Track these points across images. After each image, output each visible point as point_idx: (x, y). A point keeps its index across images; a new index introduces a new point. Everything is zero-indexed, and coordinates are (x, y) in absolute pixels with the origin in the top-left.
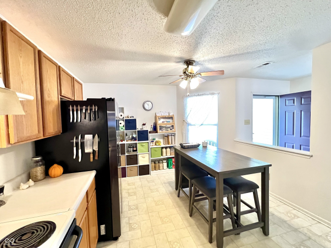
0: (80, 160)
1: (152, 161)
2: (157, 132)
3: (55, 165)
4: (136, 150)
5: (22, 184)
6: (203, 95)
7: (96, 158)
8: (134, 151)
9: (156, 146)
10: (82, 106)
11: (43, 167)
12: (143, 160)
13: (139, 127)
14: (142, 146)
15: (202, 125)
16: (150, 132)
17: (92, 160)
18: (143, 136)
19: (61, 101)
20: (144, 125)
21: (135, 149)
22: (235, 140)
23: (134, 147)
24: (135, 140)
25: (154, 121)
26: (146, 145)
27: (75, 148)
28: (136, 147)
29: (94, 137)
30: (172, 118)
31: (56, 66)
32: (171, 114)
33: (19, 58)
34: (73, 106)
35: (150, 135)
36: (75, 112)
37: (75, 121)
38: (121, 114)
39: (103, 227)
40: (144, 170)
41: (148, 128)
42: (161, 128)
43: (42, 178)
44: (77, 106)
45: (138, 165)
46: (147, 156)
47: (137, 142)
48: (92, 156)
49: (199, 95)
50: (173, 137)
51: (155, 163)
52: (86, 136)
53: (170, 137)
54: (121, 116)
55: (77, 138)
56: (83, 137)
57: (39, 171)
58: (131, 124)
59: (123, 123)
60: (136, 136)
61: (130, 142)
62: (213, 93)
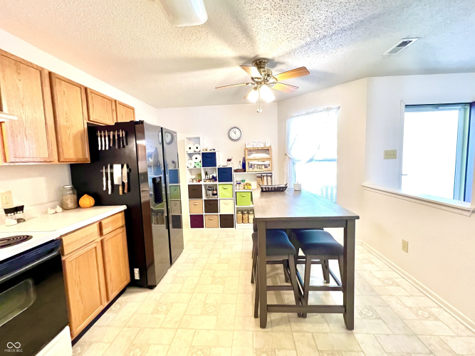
0: (110, 192)
1: (238, 211)
2: (245, 171)
3: (86, 195)
4: (216, 194)
5: (49, 209)
6: (313, 112)
7: (126, 191)
8: (214, 195)
9: (244, 190)
10: (109, 131)
11: (75, 197)
12: (226, 208)
13: (221, 162)
14: (224, 191)
15: (311, 160)
16: (236, 171)
17: (121, 193)
18: (225, 175)
19: (88, 127)
20: (229, 160)
21: (215, 192)
22: (364, 184)
23: (213, 189)
24: (216, 180)
25: (243, 156)
26: (230, 187)
27: (104, 179)
28: (216, 190)
29: (122, 167)
30: (267, 150)
31: (80, 88)
32: (268, 145)
33: (18, 81)
34: (101, 132)
35: (234, 174)
36: (103, 139)
37: (103, 149)
38: (197, 145)
39: (136, 271)
40: (227, 222)
41: (236, 165)
42: (251, 166)
43: (73, 207)
44: (104, 132)
45: (219, 214)
46: (231, 203)
47: (217, 183)
48: (121, 188)
49: (307, 114)
50: (269, 178)
51: (243, 214)
52: (115, 166)
53: (265, 178)
54: (197, 148)
55: (106, 168)
56: (112, 167)
57: (70, 201)
58: (209, 159)
59: (200, 158)
60: (216, 175)
61: (208, 183)
62: (328, 109)
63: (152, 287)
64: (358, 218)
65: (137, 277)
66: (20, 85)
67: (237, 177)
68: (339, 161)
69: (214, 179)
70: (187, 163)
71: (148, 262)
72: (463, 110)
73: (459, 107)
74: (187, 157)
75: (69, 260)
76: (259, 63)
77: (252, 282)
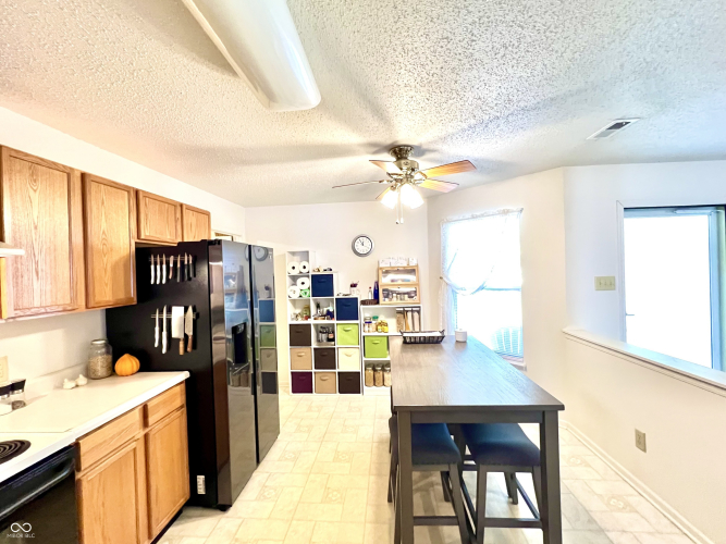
0: (164, 351)
1: (368, 365)
2: (378, 303)
3: (126, 356)
4: (333, 340)
5: (66, 380)
6: (482, 215)
7: (189, 349)
8: (329, 340)
9: (377, 334)
10: (168, 256)
11: (110, 357)
12: (348, 361)
13: (341, 289)
14: (345, 334)
15: (482, 288)
16: (364, 303)
17: (181, 352)
18: (348, 309)
19: (137, 249)
20: (354, 286)
21: (331, 336)
22: (565, 330)
23: (328, 331)
24: (332, 317)
25: (375, 279)
26: (354, 329)
27: (157, 329)
28: (333, 332)
29: (186, 310)
30: (412, 271)
31: (129, 192)
32: (413, 263)
33: (31, 192)
34: (155, 257)
35: (361, 308)
36: (158, 267)
37: (158, 282)
38: (305, 263)
39: (201, 479)
40: (350, 383)
41: (363, 293)
42: (388, 294)
43: (105, 374)
44: (161, 257)
45: (337, 371)
46: (356, 353)
47: (334, 321)
48: (181, 345)
49: (473, 217)
50: (416, 314)
51: (375, 370)
52: (174, 309)
53: (409, 314)
54: (304, 267)
55: (161, 312)
56: (169, 311)
57: (100, 363)
58: (322, 284)
59: (308, 282)
60: (332, 308)
61: (321, 321)
62: (506, 212)
63: (224, 508)
64: (562, 408)
65: (201, 490)
66: (35, 197)
67: (365, 312)
68: (526, 292)
69: (330, 315)
70: (288, 290)
71: (219, 462)
72: (714, 215)
73: (709, 210)
74: (288, 280)
75: (88, 478)
76: (399, 152)
77: (390, 500)
